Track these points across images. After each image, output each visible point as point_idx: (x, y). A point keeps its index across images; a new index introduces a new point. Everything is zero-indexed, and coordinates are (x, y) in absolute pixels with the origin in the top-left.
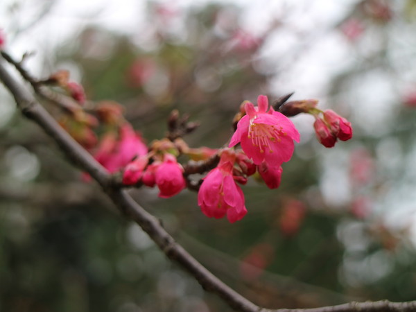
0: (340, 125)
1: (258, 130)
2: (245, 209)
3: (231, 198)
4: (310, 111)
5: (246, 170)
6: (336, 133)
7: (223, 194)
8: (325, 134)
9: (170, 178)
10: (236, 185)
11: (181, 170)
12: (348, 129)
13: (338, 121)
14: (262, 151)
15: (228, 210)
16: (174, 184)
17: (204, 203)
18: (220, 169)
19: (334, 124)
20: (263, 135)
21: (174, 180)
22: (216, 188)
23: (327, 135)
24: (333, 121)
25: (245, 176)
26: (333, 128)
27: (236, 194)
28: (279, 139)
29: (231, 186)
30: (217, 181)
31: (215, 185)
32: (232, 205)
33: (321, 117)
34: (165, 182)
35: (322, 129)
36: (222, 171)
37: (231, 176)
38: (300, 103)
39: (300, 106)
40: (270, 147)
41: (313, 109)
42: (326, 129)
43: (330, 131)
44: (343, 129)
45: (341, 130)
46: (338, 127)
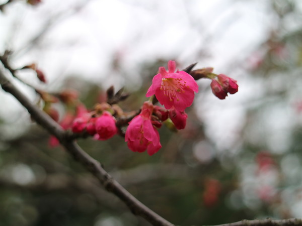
0: (229, 83)
1: (168, 86)
2: (160, 144)
3: (149, 135)
4: (208, 76)
5: (161, 117)
6: (227, 88)
7: (143, 132)
8: (219, 90)
9: (106, 125)
10: (153, 127)
11: (114, 121)
12: (235, 85)
13: (228, 80)
14: (171, 100)
15: (148, 146)
16: (109, 129)
17: (129, 139)
18: (141, 115)
19: (225, 82)
20: (172, 89)
21: (109, 126)
22: (138, 128)
23: (220, 90)
24: (224, 80)
25: (160, 121)
26: (224, 85)
27: (153, 132)
28: (183, 91)
29: (149, 127)
30: (139, 123)
31: (137, 126)
32: (150, 140)
33: (216, 79)
34: (102, 128)
35: (216, 86)
36: (143, 117)
37: (150, 121)
38: (201, 70)
39: (201, 72)
40: (177, 97)
41: (210, 74)
42: (220, 86)
43: (222, 88)
44: (231, 85)
45: (230, 86)
46: (228, 84)
